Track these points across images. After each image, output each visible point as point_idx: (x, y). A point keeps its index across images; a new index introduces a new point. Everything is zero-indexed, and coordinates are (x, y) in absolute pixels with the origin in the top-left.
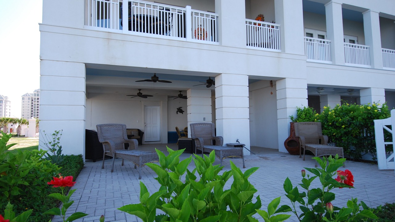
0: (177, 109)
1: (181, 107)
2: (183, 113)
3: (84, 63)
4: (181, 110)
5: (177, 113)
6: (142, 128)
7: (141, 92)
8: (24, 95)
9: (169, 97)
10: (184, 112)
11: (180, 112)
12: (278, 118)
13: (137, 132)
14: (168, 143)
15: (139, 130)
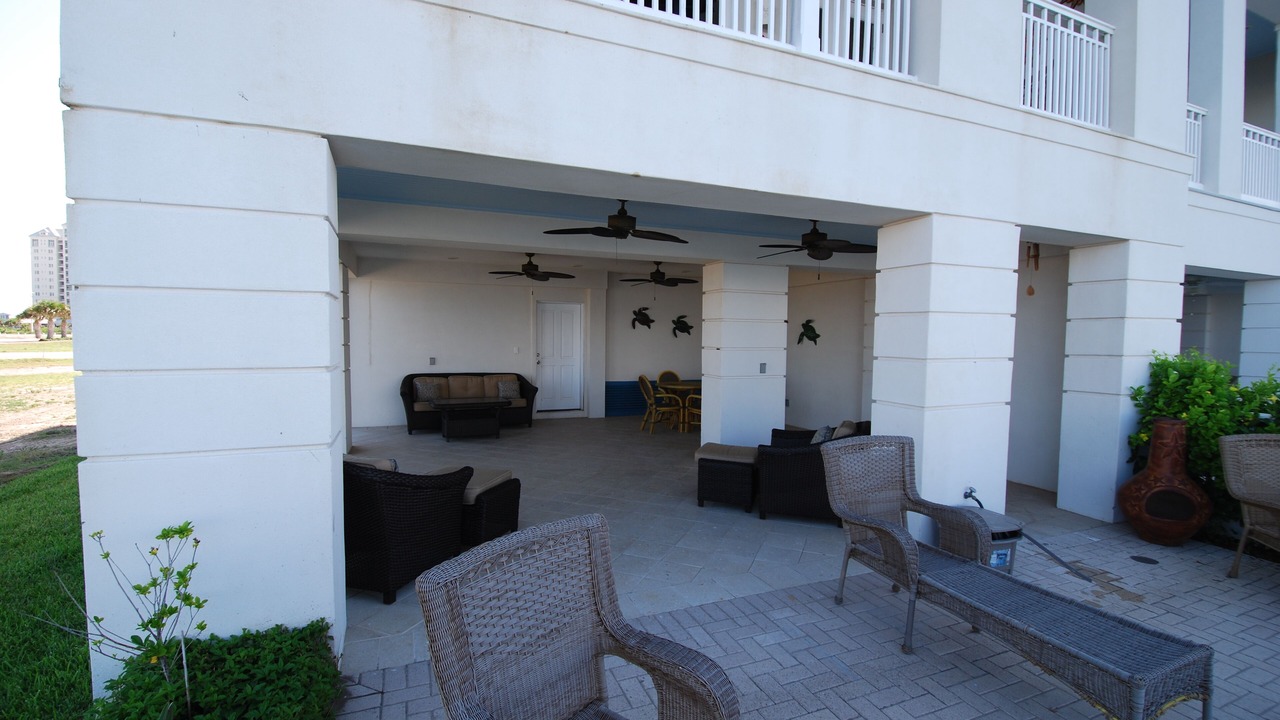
0: (635, 313)
1: (646, 309)
2: (652, 325)
3: (324, 136)
4: (646, 315)
5: (634, 327)
6: (527, 370)
7: (535, 261)
8: (37, 234)
9: (610, 275)
10: (653, 321)
11: (643, 323)
12: (1064, 389)
13: (516, 386)
14: (606, 415)
15: (519, 378)
